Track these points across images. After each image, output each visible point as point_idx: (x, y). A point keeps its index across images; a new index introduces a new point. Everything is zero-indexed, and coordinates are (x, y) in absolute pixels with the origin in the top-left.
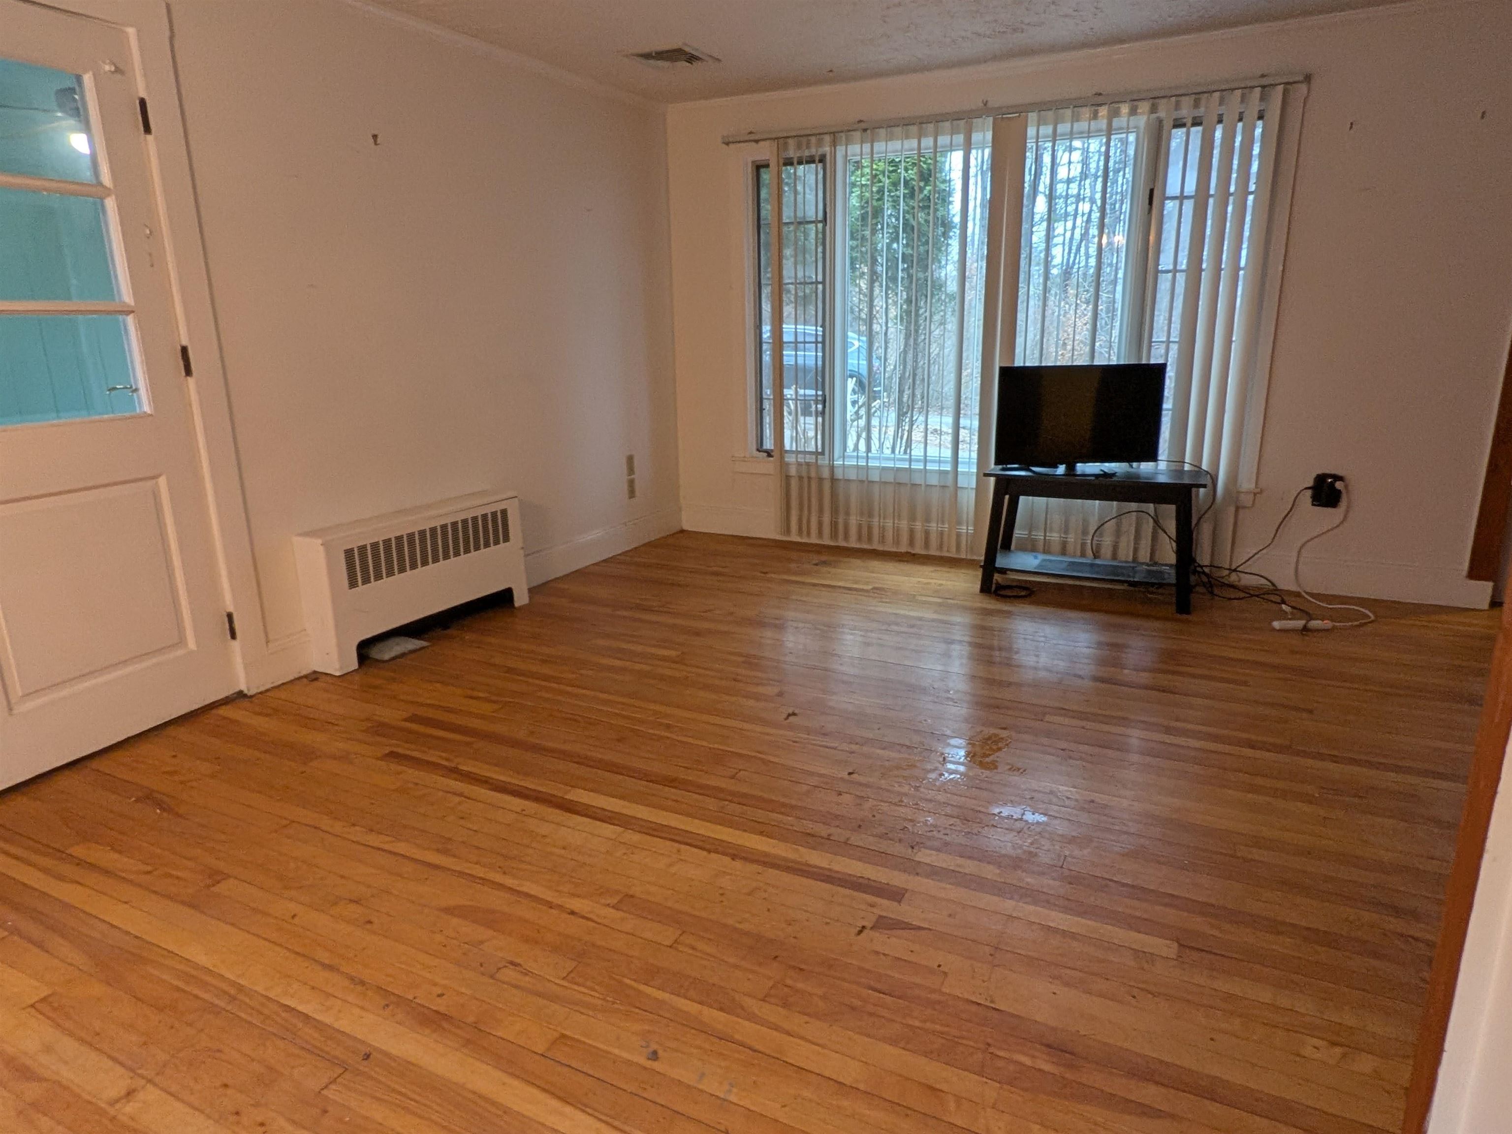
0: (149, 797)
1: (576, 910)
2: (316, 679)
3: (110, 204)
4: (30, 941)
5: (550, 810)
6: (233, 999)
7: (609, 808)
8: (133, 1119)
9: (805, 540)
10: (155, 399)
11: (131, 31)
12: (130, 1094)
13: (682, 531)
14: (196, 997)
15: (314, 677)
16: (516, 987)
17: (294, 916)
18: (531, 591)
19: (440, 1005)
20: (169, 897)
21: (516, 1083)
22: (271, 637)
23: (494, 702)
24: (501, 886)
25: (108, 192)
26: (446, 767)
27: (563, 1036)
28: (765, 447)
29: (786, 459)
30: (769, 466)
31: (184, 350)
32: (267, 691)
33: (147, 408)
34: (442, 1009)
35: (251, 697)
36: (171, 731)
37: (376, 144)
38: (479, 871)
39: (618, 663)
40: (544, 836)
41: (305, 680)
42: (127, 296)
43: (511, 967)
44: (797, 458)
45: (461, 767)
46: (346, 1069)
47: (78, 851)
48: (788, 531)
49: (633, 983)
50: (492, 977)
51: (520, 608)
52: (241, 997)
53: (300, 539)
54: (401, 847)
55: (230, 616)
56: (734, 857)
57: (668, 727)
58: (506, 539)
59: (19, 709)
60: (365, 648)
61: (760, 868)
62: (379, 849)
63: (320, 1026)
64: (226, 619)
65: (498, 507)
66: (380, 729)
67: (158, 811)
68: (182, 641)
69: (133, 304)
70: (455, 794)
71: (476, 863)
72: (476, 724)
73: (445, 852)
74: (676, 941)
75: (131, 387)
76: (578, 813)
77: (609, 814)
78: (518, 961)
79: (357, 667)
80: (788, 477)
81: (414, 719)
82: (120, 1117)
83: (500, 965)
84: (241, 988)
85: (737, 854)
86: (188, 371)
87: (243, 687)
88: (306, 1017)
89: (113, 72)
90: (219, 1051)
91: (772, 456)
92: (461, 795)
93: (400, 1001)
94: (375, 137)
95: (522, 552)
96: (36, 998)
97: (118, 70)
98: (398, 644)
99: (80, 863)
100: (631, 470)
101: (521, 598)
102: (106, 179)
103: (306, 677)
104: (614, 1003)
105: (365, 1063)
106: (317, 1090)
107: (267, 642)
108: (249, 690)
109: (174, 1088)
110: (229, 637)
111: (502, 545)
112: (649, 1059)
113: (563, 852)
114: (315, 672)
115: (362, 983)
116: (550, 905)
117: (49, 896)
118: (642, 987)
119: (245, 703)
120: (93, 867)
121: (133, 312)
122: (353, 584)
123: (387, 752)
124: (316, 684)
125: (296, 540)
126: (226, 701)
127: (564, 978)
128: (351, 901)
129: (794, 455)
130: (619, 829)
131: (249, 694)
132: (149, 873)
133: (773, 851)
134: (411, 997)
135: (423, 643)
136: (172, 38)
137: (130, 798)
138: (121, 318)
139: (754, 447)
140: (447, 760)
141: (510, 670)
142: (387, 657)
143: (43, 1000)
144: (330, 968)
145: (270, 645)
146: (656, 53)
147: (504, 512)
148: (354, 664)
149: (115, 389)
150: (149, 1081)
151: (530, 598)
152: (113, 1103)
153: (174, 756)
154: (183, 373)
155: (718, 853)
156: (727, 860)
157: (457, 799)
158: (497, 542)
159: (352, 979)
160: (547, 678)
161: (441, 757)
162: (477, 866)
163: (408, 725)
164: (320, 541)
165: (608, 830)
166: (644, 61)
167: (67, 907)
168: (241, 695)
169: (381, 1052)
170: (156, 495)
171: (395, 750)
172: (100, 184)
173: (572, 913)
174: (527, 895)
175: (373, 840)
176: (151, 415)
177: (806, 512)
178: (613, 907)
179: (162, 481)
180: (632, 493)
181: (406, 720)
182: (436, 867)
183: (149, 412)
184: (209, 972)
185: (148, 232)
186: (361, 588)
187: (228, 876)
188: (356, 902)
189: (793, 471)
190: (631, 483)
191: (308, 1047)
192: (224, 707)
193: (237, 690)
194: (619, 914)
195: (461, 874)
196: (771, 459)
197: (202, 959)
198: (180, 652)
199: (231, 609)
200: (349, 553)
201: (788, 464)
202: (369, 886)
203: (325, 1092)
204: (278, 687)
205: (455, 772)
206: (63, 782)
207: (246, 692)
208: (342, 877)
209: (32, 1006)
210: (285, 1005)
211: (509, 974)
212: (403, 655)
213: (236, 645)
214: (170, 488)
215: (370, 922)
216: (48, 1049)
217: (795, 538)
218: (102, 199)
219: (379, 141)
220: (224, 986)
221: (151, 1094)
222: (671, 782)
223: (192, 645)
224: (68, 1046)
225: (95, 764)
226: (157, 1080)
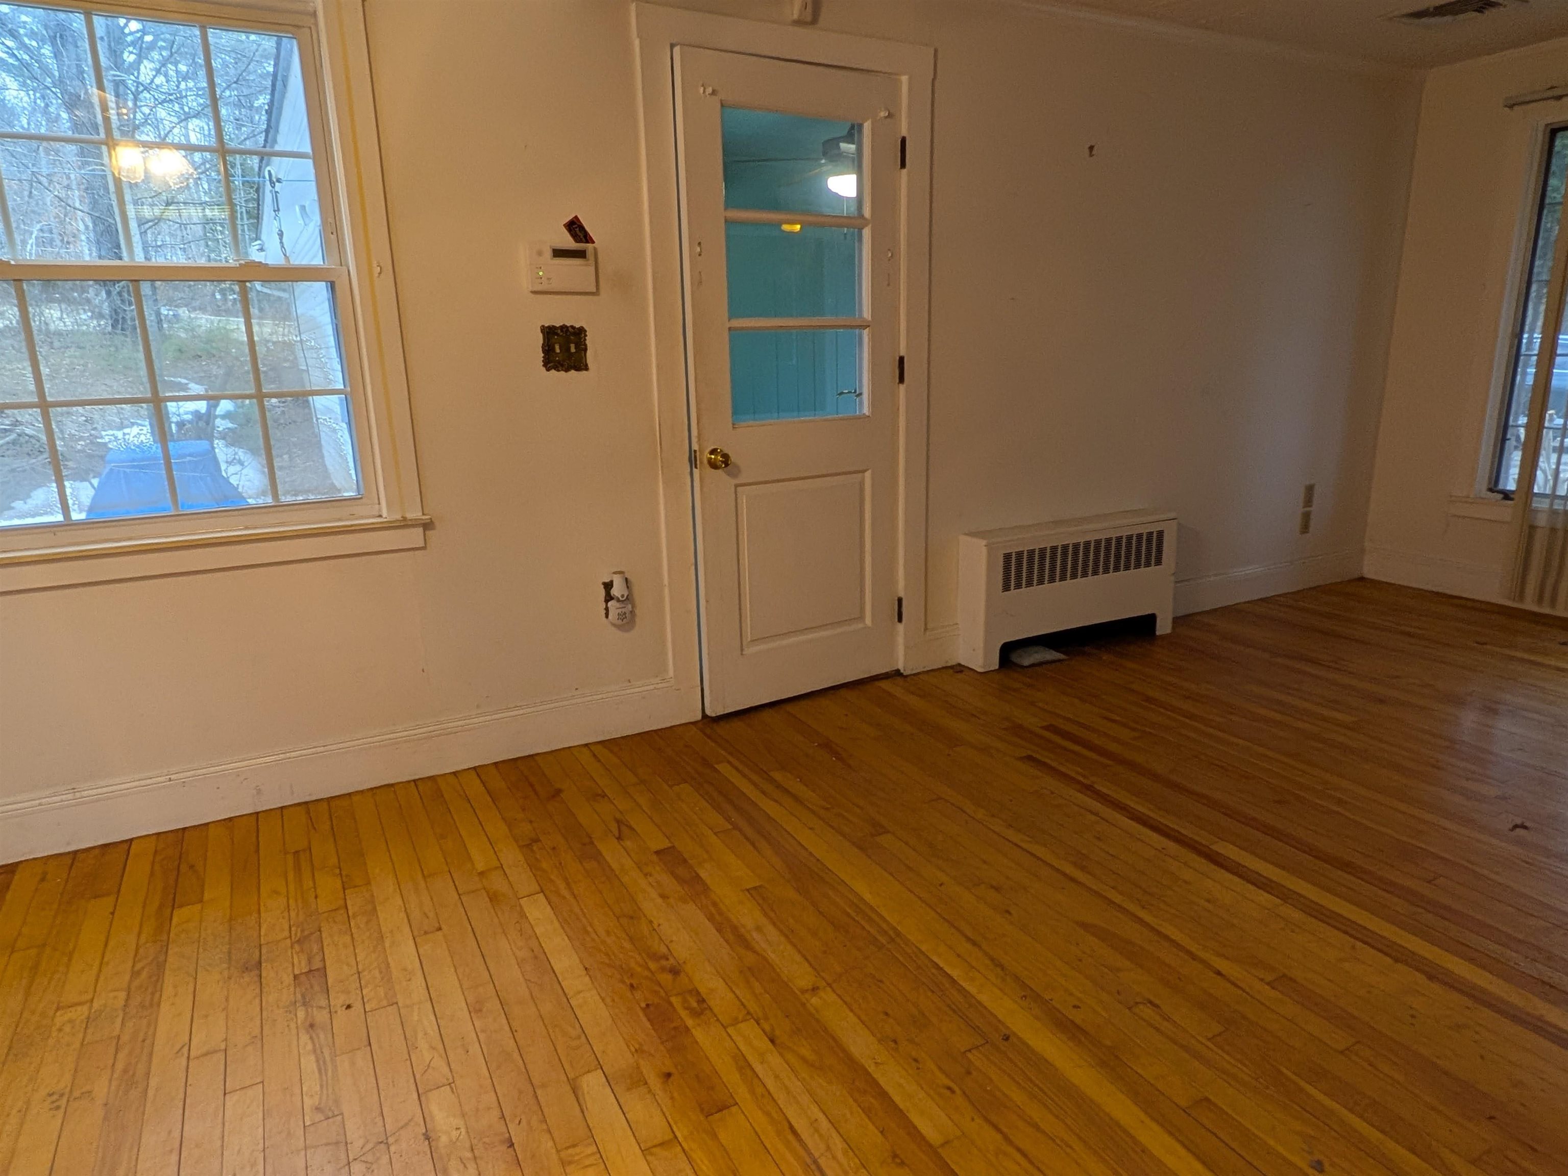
0: (827, 746)
1: (1224, 972)
2: (961, 672)
3: (867, 233)
4: (747, 839)
5: (1195, 856)
6: (893, 940)
7: (1265, 875)
8: (817, 1011)
9: (1546, 610)
10: (874, 404)
11: (904, 79)
12: (815, 989)
13: (1362, 579)
14: (864, 928)
15: (959, 669)
16: (1157, 1029)
17: (941, 885)
18: (1177, 621)
19: (1077, 1017)
20: (844, 835)
21: (1154, 1126)
22: (930, 626)
23: (1134, 729)
24: (1140, 921)
25: (866, 222)
26: (1079, 782)
27: (1207, 1099)
28: (1501, 487)
29: (1534, 505)
30: (1506, 512)
31: (901, 360)
32: (919, 674)
33: (866, 410)
34: (1078, 1021)
35: (906, 676)
36: (843, 692)
37: (1091, 155)
38: (1118, 899)
39: (1278, 717)
40: (1186, 882)
41: (951, 671)
42: (867, 314)
43: (1149, 1005)
44: (1552, 504)
45: (1096, 786)
46: (987, 1042)
47: (777, 776)
48: (1521, 597)
49: (1294, 1077)
50: (1130, 1009)
51: (1163, 637)
52: (898, 940)
53: (968, 538)
54: (1040, 851)
55: (900, 601)
56: (1431, 977)
57: (1340, 802)
58: (1159, 562)
59: (750, 651)
60: (1008, 651)
61: (1470, 1003)
62: (1016, 845)
63: (962, 991)
64: (897, 603)
65: (1154, 528)
66: (1018, 730)
67: (834, 759)
68: (861, 618)
69: (870, 319)
70: (1091, 812)
71: (1113, 888)
72: (1113, 747)
73: (1083, 869)
74: (1347, 1049)
75: (855, 392)
76: (1227, 869)
77: (1264, 880)
78: (1157, 1002)
79: (997, 667)
80: (1532, 528)
81: (1050, 728)
82: (808, 1005)
83: (1138, 1000)
84: (898, 934)
85: (1434, 974)
86: (901, 379)
87: (900, 666)
88: (953, 982)
89: (886, 117)
90: (881, 981)
91: (1512, 499)
92: (1096, 814)
93: (1037, 998)
94: (1091, 148)
95: (1172, 578)
96: (751, 886)
97: (890, 116)
98: (1036, 652)
99: (779, 786)
100: (1308, 501)
101: (1163, 627)
102: (867, 212)
103: (952, 667)
104: (1267, 1088)
105: (1005, 1043)
106: (963, 1050)
107: (926, 629)
108: (905, 670)
109: (848, 999)
110: (897, 620)
111: (1153, 568)
112: (1313, 1167)
113: (1206, 904)
114: (959, 665)
115: (1003, 968)
116: (1194, 957)
117: (756, 805)
118: (1302, 1083)
119: (899, 680)
120: (786, 791)
121: (869, 326)
122: (1006, 588)
123: (1024, 755)
124: (959, 676)
125: (963, 539)
126: (886, 676)
127: (1209, 1039)
128: (992, 887)
129: (1548, 501)
130: (1278, 901)
131: (905, 674)
132: (827, 809)
133: (1491, 988)
134: (1047, 997)
135: (1062, 656)
136: (934, 80)
137: (814, 743)
138: (857, 331)
139: (1484, 486)
140: (1084, 776)
141: (1148, 699)
142: (1026, 662)
143: (755, 888)
144: (974, 943)
145: (928, 633)
146: (1436, 8)
147: (1160, 534)
148: (995, 665)
149: (842, 393)
150: (829, 985)
151: (1173, 628)
152: (804, 992)
153: (847, 715)
154: (897, 380)
155: (1407, 964)
156: (1421, 978)
157: (1093, 818)
158: (1148, 564)
159: (992, 960)
160: (1192, 717)
161: (1078, 773)
162: (1113, 891)
163: (1047, 734)
164: (984, 542)
165: (1264, 897)
166: (1416, 21)
167: (769, 818)
168: (898, 673)
169: (1019, 1038)
170: (862, 484)
171: (1034, 755)
172: (861, 216)
173: (1219, 973)
174: (1167, 938)
175: (1010, 834)
176: (869, 416)
177: (1553, 574)
178: (1268, 984)
179: (868, 474)
180: (1305, 528)
181: (1043, 728)
182: (1072, 879)
183: (867, 414)
184: (871, 908)
185: (890, 255)
186: (1013, 592)
187: (888, 832)
188: (997, 889)
189: (1542, 521)
190: (1307, 517)
191: (954, 1007)
192: (884, 681)
193: (896, 668)
194: (1273, 994)
195: (1097, 894)
196: (1510, 502)
197: (868, 897)
198: (861, 626)
199: (901, 594)
200: (1007, 557)
201: (1536, 511)
202: (1008, 878)
203: (969, 1055)
204: (928, 672)
205: (1088, 789)
206: (766, 715)
207: (902, 671)
208: (985, 862)
209: (748, 890)
210: (935, 962)
211: (1147, 1012)
212: (1040, 664)
213: (901, 627)
214: (873, 479)
215: (1008, 912)
216: (759, 929)
217: (1529, 605)
218: (860, 230)
219: (1094, 152)
220: (885, 926)
221: (829, 996)
222: (1346, 866)
223: (868, 621)
224: (771, 932)
225: (789, 708)
226: (834, 985)
